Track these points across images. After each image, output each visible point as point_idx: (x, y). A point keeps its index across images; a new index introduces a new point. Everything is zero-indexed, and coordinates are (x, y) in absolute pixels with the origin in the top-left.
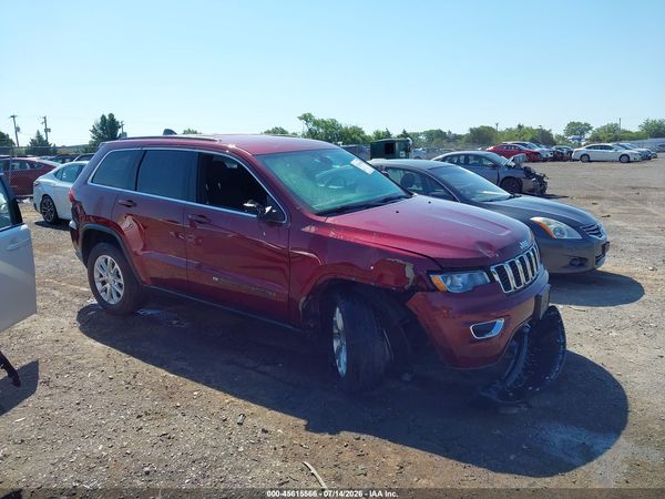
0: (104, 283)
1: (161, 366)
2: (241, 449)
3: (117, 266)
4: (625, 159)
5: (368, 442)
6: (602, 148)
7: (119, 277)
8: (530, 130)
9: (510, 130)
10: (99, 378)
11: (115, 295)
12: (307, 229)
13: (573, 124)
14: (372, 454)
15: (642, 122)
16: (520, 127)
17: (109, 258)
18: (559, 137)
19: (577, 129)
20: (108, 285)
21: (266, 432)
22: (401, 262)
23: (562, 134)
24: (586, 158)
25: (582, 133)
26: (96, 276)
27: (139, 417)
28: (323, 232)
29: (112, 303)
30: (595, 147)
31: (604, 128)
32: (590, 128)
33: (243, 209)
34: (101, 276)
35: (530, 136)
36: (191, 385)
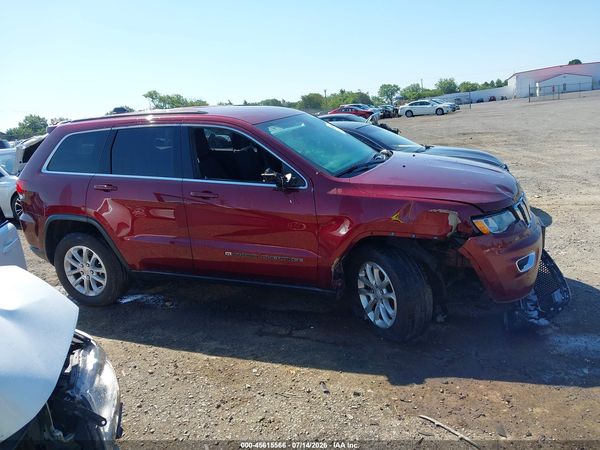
0: (77, 276)
1: (194, 350)
2: (350, 417)
3: (95, 256)
4: (440, 112)
5: (459, 384)
6: (422, 104)
7: (100, 266)
8: (351, 94)
9: (334, 95)
10: (136, 375)
11: (94, 286)
12: (333, 191)
13: (384, 87)
14: (471, 395)
15: (437, 81)
16: (342, 92)
17: (85, 249)
18: (375, 98)
19: (388, 91)
20: (84, 277)
21: (358, 395)
22: (445, 211)
23: (377, 95)
24: (410, 114)
25: (393, 94)
26: (67, 269)
27: (218, 407)
28: (350, 193)
29: (92, 294)
30: (416, 104)
31: (408, 88)
32: (398, 89)
33: (259, 179)
34: (73, 268)
35: (352, 99)
36: (243, 365)
